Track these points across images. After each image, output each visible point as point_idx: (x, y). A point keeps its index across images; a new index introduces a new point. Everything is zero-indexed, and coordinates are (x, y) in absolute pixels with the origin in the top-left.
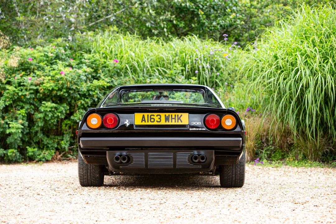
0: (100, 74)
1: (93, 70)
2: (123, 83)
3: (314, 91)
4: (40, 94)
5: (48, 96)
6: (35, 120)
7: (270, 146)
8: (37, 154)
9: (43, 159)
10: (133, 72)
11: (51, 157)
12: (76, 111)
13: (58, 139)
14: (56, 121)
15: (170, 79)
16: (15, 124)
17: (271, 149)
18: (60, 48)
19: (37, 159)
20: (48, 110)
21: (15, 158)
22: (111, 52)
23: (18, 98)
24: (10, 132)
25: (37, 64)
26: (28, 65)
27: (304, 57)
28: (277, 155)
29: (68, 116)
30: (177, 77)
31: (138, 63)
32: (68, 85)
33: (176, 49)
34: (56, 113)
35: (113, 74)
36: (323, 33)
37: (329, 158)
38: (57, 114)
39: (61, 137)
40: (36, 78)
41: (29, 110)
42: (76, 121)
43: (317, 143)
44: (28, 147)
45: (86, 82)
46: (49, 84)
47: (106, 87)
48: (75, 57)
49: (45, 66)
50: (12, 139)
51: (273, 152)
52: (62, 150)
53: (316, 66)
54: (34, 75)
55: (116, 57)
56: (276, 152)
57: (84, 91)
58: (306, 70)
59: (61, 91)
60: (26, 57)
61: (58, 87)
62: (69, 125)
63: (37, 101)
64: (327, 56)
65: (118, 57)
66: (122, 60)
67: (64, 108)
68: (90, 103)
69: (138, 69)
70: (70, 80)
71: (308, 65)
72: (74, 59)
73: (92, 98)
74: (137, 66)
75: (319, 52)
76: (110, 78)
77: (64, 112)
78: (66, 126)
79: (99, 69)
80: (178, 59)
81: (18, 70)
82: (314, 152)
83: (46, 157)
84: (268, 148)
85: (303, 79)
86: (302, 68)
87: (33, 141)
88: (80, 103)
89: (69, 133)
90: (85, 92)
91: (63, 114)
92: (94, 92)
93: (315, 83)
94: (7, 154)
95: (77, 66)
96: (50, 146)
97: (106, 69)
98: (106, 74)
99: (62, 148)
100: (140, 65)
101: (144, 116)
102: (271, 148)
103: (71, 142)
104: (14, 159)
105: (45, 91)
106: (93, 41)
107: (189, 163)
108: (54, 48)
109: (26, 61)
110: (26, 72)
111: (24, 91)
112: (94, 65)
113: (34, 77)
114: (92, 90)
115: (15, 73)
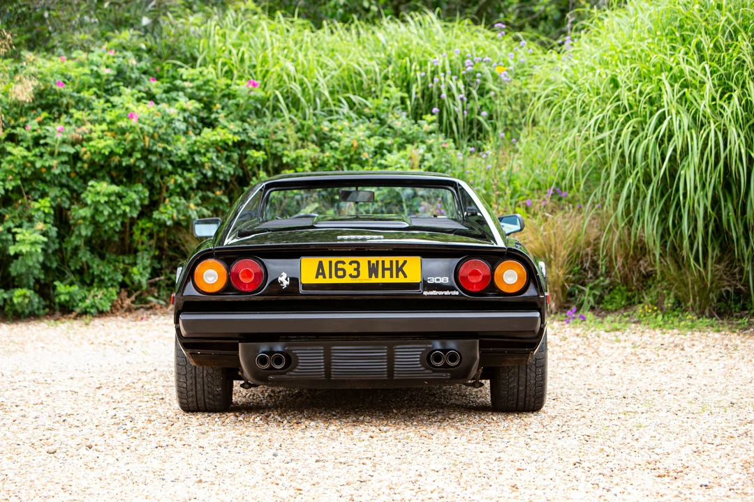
0: (217, 112)
1: (202, 105)
2: (269, 133)
3: (700, 164)
4: (84, 162)
5: (102, 167)
6: (72, 222)
7: (602, 278)
8: (79, 297)
9: (92, 311)
10: (290, 105)
11: (110, 304)
12: (165, 199)
13: (124, 262)
14: (119, 223)
15: (375, 120)
16: (27, 235)
17: (602, 284)
18: (125, 53)
19: (78, 310)
20: (102, 201)
21: (30, 309)
22: (242, 60)
23: (33, 173)
24: (18, 251)
25: (75, 94)
26: (56, 97)
27: (677, 86)
28: (617, 297)
29: (147, 210)
30: (390, 116)
31: (301, 84)
32: (145, 142)
33: (389, 48)
34: (119, 207)
35: (245, 113)
36: (720, 28)
37: (733, 306)
38: (123, 208)
39: (131, 257)
40: (74, 126)
41: (59, 200)
42: (165, 222)
43: (707, 274)
44: (57, 283)
45: (185, 133)
46: (102, 140)
47: (230, 143)
48: (159, 73)
49: (94, 97)
50: (21, 266)
51: (607, 291)
52: (134, 287)
53: (704, 106)
54: (68, 120)
55: (252, 72)
56: (615, 291)
57: (183, 155)
58: (682, 115)
59: (131, 156)
60: (49, 78)
61: (124, 149)
62: (149, 231)
63: (77, 178)
64: (730, 83)
65: (258, 73)
66: (265, 80)
67: (137, 194)
68: (195, 182)
69: (302, 100)
70: (151, 131)
71: (686, 102)
72: (158, 78)
73: (200, 171)
74: (299, 95)
75: (712, 73)
76: (239, 123)
77: (138, 203)
78: (142, 234)
79: (215, 101)
80: (394, 71)
81: (33, 109)
82: (698, 292)
83: (98, 305)
84: (597, 282)
85: (675, 138)
86: (674, 112)
87: (69, 267)
88: (172, 181)
89: (148, 249)
90: (183, 158)
91: (135, 207)
92: (205, 155)
93: (703, 144)
94: (11, 300)
95: (164, 96)
96: (106, 279)
97: (231, 102)
98: (231, 113)
99: (133, 283)
100: (306, 90)
101: (321, 264)
102: (603, 281)
103: (154, 269)
104: (27, 311)
105: (94, 157)
106: (200, 37)
107: (422, 369)
108: (112, 54)
109: (49, 88)
110: (50, 113)
111: (46, 156)
112: (203, 94)
113: (69, 123)
114: (199, 152)
115: (26, 115)
